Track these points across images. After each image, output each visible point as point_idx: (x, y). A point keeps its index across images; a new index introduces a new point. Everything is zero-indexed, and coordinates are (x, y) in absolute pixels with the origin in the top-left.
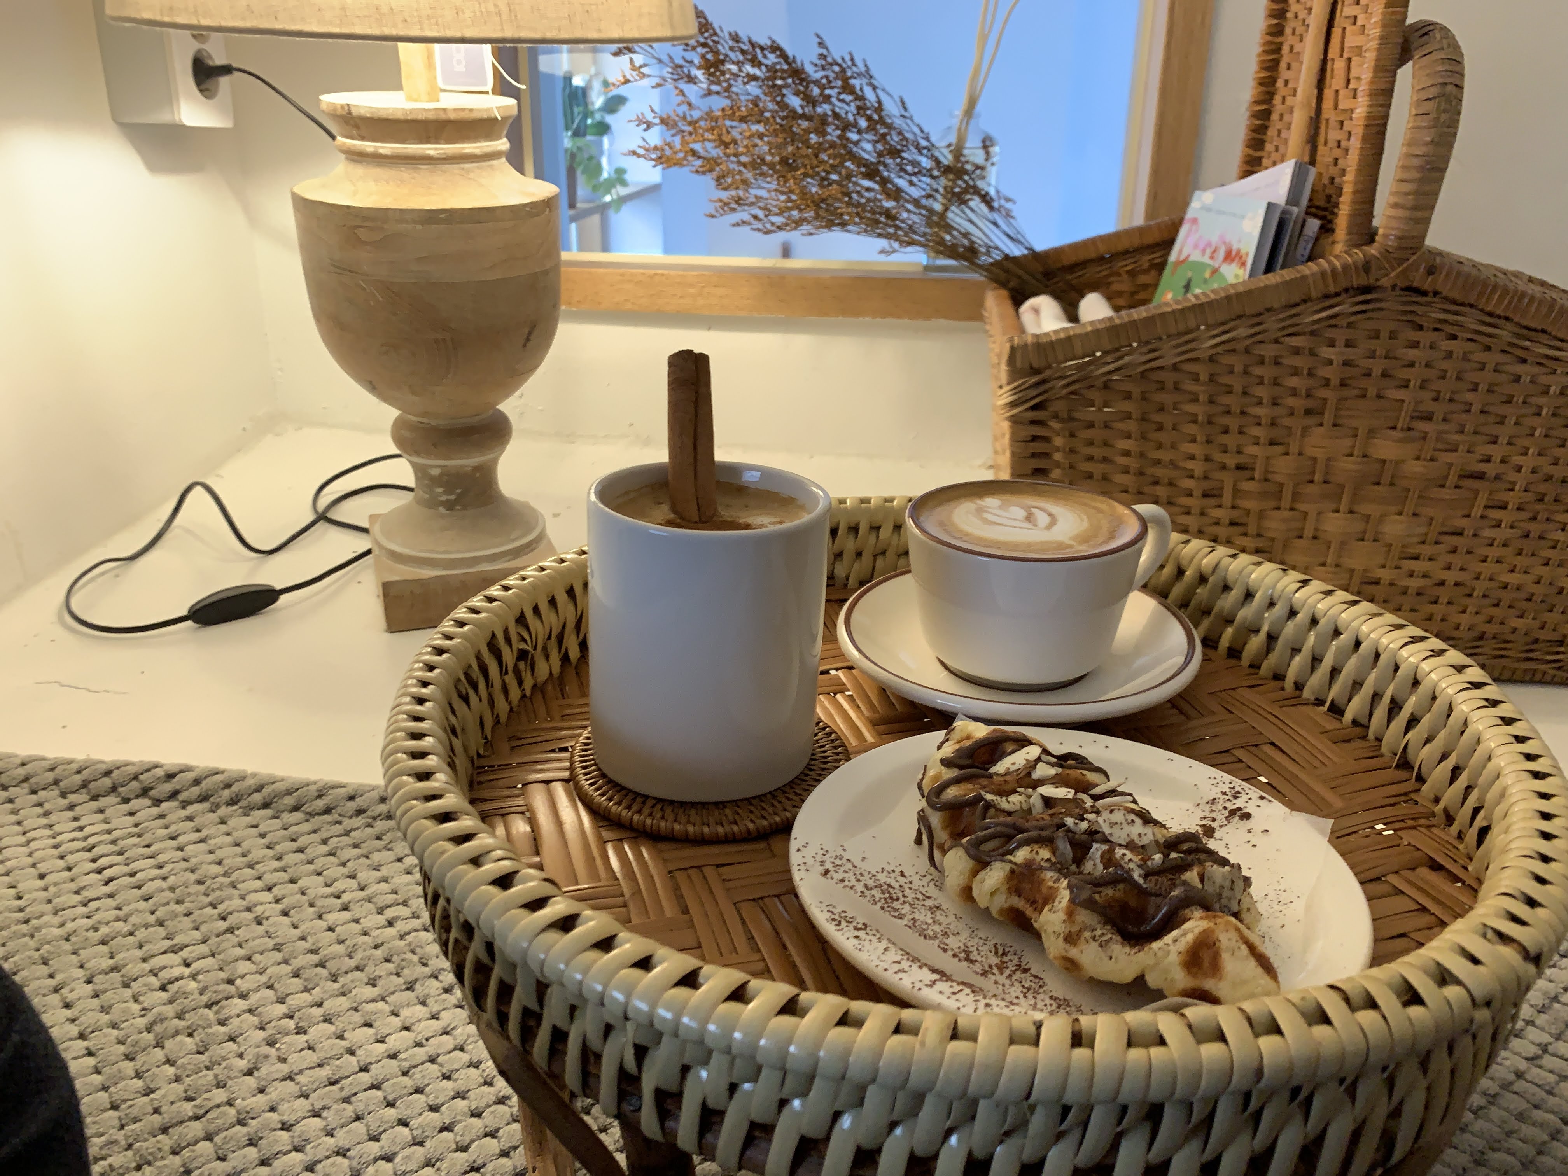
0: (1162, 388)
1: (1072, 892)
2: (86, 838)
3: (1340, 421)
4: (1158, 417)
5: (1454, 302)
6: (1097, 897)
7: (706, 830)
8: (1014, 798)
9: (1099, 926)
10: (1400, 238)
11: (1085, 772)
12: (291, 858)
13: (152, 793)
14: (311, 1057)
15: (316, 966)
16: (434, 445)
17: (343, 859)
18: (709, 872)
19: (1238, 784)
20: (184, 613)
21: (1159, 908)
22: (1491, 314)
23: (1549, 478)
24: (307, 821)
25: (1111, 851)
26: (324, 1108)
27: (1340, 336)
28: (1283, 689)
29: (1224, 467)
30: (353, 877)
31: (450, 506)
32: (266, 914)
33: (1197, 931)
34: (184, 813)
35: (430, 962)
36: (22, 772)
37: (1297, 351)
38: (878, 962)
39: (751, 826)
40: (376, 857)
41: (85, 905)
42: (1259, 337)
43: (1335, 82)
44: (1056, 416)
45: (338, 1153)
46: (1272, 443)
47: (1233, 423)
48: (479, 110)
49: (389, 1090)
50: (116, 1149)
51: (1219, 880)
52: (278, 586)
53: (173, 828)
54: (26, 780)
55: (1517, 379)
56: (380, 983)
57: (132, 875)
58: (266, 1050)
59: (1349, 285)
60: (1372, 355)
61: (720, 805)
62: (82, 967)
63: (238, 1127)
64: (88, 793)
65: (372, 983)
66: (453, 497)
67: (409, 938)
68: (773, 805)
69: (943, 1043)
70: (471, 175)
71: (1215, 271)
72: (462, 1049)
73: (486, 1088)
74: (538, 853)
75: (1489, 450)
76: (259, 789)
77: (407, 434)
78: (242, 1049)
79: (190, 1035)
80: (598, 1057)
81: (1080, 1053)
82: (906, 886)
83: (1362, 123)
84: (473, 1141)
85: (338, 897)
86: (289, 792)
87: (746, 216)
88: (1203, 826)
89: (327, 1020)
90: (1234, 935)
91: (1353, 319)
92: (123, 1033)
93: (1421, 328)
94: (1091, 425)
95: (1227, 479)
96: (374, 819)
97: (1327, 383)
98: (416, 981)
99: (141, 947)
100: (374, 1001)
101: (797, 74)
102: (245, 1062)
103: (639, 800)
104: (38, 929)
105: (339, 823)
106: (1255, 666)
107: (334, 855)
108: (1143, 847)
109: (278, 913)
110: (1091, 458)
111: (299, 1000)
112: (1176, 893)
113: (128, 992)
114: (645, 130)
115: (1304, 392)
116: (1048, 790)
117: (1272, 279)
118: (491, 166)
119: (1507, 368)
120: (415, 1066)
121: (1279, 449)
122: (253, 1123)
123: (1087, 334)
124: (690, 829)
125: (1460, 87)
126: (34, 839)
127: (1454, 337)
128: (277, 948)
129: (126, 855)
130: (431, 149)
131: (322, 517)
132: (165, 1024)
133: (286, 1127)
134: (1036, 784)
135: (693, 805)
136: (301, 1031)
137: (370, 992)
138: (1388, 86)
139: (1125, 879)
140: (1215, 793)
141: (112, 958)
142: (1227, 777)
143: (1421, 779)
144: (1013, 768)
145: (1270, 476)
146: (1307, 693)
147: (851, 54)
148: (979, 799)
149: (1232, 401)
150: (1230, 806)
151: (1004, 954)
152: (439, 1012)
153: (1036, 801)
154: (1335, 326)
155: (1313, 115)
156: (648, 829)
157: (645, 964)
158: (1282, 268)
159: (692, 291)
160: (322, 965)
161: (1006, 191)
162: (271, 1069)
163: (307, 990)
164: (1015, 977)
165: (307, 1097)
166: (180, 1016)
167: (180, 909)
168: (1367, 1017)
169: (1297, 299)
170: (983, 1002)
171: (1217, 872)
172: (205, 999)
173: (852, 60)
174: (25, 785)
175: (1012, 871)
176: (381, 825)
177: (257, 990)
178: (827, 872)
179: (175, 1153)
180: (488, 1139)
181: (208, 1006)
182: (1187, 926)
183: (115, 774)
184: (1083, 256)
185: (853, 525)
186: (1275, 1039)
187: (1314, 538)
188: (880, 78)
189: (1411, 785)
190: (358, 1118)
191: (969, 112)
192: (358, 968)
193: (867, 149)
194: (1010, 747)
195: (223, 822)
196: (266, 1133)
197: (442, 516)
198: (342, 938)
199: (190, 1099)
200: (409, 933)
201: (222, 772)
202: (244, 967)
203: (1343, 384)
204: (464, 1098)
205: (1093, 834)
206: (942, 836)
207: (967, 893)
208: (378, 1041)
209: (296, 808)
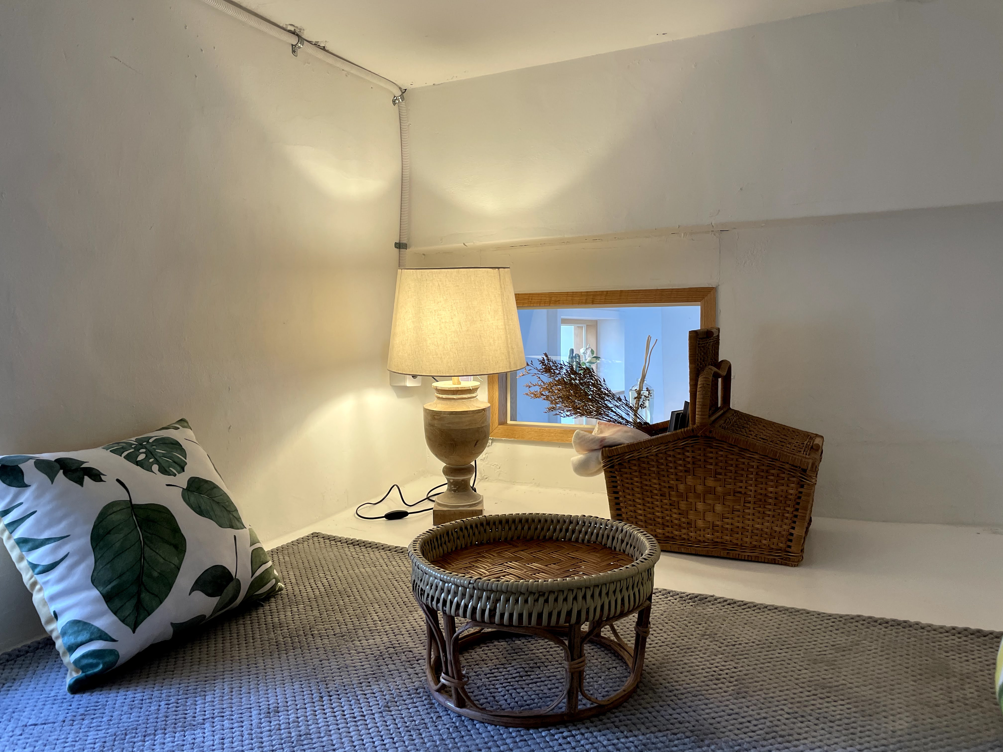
0: (644, 463)
3: (695, 474)
4: (644, 472)
5: (719, 441)
16: (453, 473)
20: (384, 516)
22: (731, 444)
27: (690, 449)
29: (665, 487)
37: (679, 454)
44: (617, 471)
46: (677, 480)
47: (665, 474)
52: (411, 512)
55: (744, 463)
60: (700, 455)
66: (458, 488)
70: (465, 403)
75: (741, 484)
77: (446, 470)
93: (712, 448)
94: (626, 473)
95: (667, 491)
97: (689, 463)
110: (628, 483)
115: (683, 465)
119: (741, 460)
121: (680, 482)
127: (722, 451)
145: (678, 490)
149: (664, 467)
169: (676, 439)
187: (695, 510)
203: (694, 463)
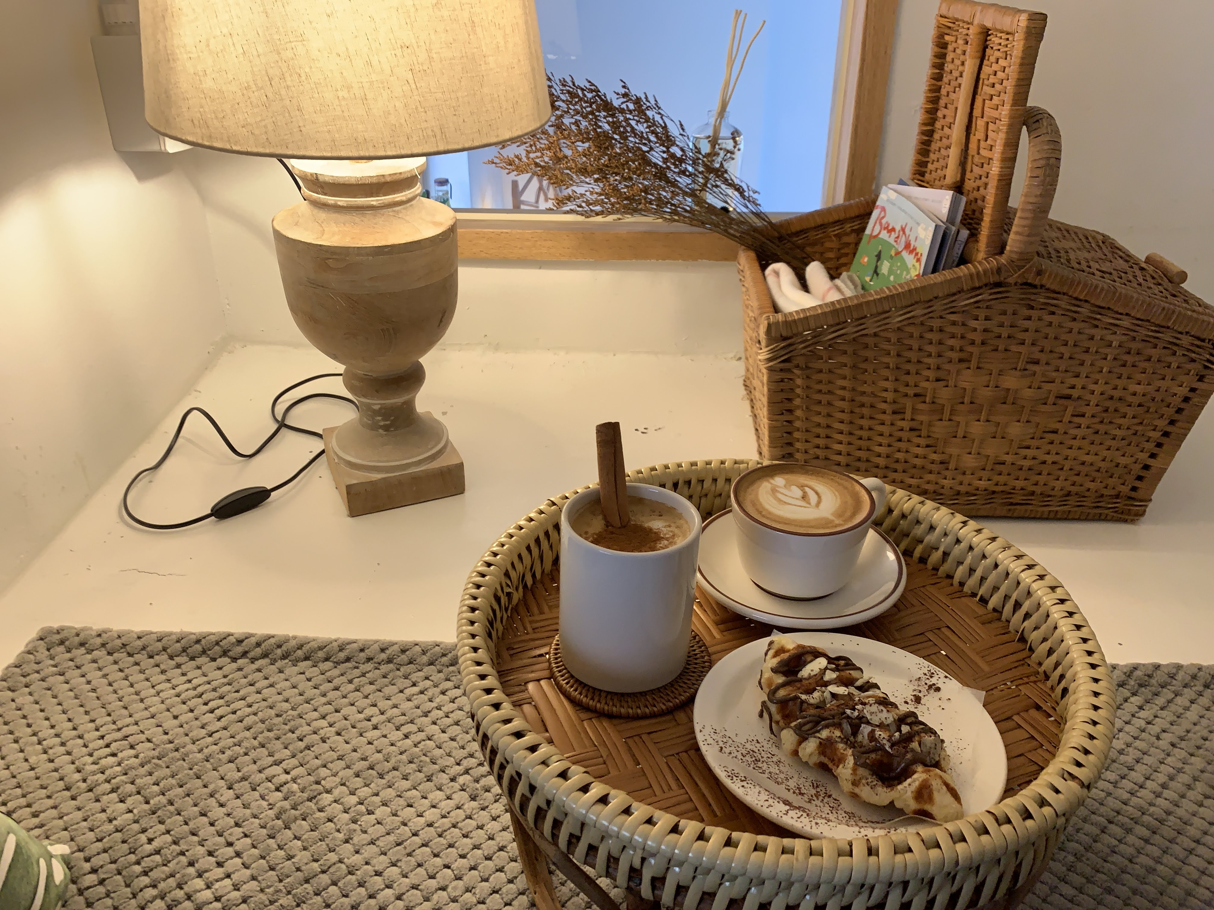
0: (866, 347)
1: (854, 758)
2: (195, 689)
3: (980, 365)
4: (863, 366)
5: (1053, 292)
6: (868, 761)
7: (639, 711)
8: (816, 694)
9: (870, 777)
10: (1021, 253)
11: (851, 672)
12: (332, 695)
13: (230, 654)
14: (381, 829)
15: (368, 769)
16: (377, 391)
17: (366, 694)
18: (644, 737)
19: (933, 668)
20: (209, 512)
21: (899, 764)
22: (1076, 299)
23: (1111, 398)
24: (336, 667)
25: (873, 731)
26: (398, 861)
27: (982, 314)
28: (952, 585)
29: (906, 395)
30: (375, 705)
31: (386, 428)
32: (328, 735)
33: (921, 780)
34: (254, 666)
35: (438, 762)
36: (139, 643)
37: (954, 323)
38: (756, 802)
39: (664, 707)
40: (387, 690)
41: (210, 736)
42: (930, 315)
43: (978, 134)
44: (797, 366)
45: (413, 888)
46: (938, 380)
47: (912, 368)
48: (405, 173)
49: (434, 847)
50: (281, 895)
51: (929, 745)
52: (269, 488)
53: (250, 678)
54: (144, 648)
55: (1092, 338)
56: (411, 778)
57: (234, 713)
58: (353, 826)
59: (987, 281)
60: (1002, 325)
61: (643, 694)
62: (222, 778)
63: (350, 877)
64: (187, 656)
65: (405, 778)
66: (388, 422)
67: (421, 746)
68: (673, 692)
69: (807, 859)
70: (400, 215)
71: (898, 253)
72: (470, 818)
73: (490, 842)
74: (547, 731)
75: (1074, 381)
76: (300, 647)
77: (356, 383)
78: (338, 827)
79: (304, 819)
80: (617, 860)
81: (873, 859)
82: (761, 749)
83: (996, 178)
84: (490, 875)
85: (369, 720)
86: (321, 648)
87: (573, 207)
88: (914, 695)
89: (385, 804)
90: (939, 782)
91: (988, 304)
92: (262, 821)
93: (1032, 308)
94: (821, 371)
95: (909, 404)
96: (379, 664)
97: (973, 343)
98: (432, 775)
99: (255, 762)
100: (409, 790)
101: (607, 106)
102: (342, 834)
103: (597, 693)
104: (187, 755)
105: (357, 668)
106: (936, 569)
107: (358, 691)
108: (888, 725)
109: (334, 734)
110: (820, 391)
111: (364, 792)
112: (909, 756)
113: (256, 794)
114: (501, 149)
115: (958, 349)
116: (833, 688)
117: (938, 278)
118: (411, 206)
119: (1086, 331)
120: (445, 831)
121: (942, 384)
122: (358, 872)
123: (818, 315)
124: (630, 711)
125: (1058, 159)
126: (162, 691)
127: (1053, 313)
128: (340, 758)
129: (226, 698)
130: (373, 201)
131: (282, 425)
132: (287, 815)
133: (378, 874)
134: (826, 684)
135: (629, 695)
136: (370, 813)
137: (406, 784)
138: (1012, 156)
139: (882, 748)
140: (920, 674)
141: (239, 771)
142: (926, 663)
143: (1031, 650)
144: (812, 674)
145: (936, 400)
146: (966, 589)
147: (645, 93)
148: (796, 698)
149: (913, 355)
150: (929, 683)
151: (817, 787)
152: (451, 795)
153: (827, 695)
154: (979, 307)
155: (963, 147)
156: (606, 712)
157: (650, 821)
158: (943, 270)
159: (528, 243)
160: (371, 768)
161: (753, 186)
162: (359, 838)
163: (367, 785)
164: (825, 801)
165: (385, 854)
166: (294, 808)
167: (271, 735)
168: (1006, 828)
169: (955, 291)
170: (814, 821)
171: (928, 739)
172: (305, 795)
173: (646, 98)
174: (144, 652)
175: (820, 743)
176: (384, 668)
177: (336, 787)
178: (721, 748)
179: (316, 894)
180: (498, 873)
181: (310, 800)
182: (915, 776)
183: (203, 642)
184: (805, 225)
185: (687, 480)
186: (963, 844)
187: (964, 437)
188: (666, 109)
189: (1026, 653)
190: (420, 865)
191: (722, 112)
192: (395, 769)
193: (657, 156)
194: (809, 658)
195: (281, 671)
196: (368, 878)
197: (382, 436)
198: (379, 749)
199: (316, 861)
200: (419, 743)
201: (273, 637)
202: (324, 772)
203: (983, 343)
204: (479, 849)
205: (862, 719)
206: (777, 717)
207: (795, 753)
208: (418, 816)
209: (327, 659)
